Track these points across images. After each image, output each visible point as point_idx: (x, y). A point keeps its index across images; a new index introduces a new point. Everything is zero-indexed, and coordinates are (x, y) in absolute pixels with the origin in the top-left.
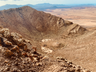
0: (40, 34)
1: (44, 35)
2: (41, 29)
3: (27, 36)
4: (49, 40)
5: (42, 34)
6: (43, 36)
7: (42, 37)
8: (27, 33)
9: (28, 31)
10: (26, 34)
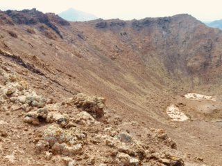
0: (192, 79)
1: (199, 84)
2: (198, 69)
3: (157, 77)
4: (206, 97)
5: (196, 80)
6: (196, 87)
7: (193, 87)
8: (160, 72)
9: (164, 68)
10: (157, 72)
